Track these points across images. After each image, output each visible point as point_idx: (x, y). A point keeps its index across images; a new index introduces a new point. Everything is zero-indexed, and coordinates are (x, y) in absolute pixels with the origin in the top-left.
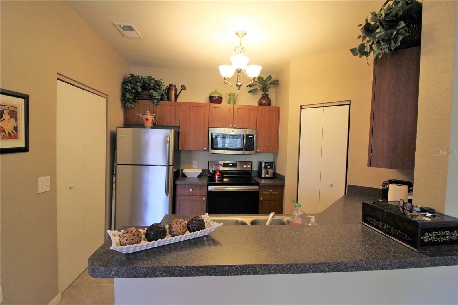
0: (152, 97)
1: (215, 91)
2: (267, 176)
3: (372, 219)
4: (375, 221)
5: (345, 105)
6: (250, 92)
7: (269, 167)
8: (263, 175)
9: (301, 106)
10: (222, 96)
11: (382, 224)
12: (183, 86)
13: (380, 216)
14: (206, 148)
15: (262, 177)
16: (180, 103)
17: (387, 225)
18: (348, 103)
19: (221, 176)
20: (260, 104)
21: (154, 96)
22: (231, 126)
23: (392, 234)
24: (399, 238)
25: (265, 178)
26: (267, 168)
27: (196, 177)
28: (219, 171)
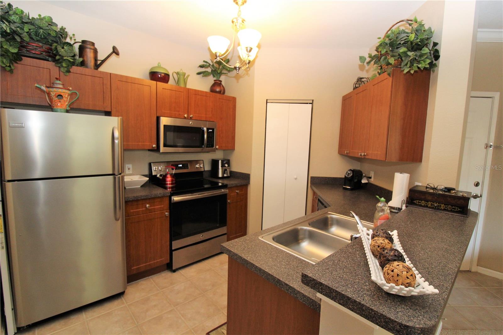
0: (56, 55)
1: (158, 65)
2: (225, 175)
3: (420, 201)
4: (423, 203)
5: (308, 103)
6: (199, 74)
7: (227, 166)
8: (220, 175)
9: (267, 100)
10: (168, 72)
11: (432, 203)
12: (114, 48)
13: (430, 198)
14: (155, 144)
15: (220, 177)
16: (110, 74)
17: (437, 203)
18: (311, 102)
19: (174, 182)
20: (212, 90)
21: (60, 55)
22: (186, 116)
23: (442, 209)
24: (450, 211)
25: (223, 178)
26: (225, 166)
27: (140, 186)
28: (171, 176)
